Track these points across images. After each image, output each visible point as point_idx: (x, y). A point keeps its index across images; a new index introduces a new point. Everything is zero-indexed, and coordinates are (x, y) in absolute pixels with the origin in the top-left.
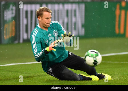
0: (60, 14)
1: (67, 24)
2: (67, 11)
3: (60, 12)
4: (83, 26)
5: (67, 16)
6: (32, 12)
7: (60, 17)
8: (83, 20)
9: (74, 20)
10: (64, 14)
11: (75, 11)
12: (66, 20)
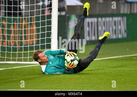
0: (110, 24)
1: (115, 31)
2: (115, 22)
3: (110, 22)
4: (125, 31)
5: (115, 25)
6: (92, 23)
7: (110, 26)
8: (126, 27)
9: (119, 27)
10: (113, 23)
11: (120, 22)
12: (114, 28)
